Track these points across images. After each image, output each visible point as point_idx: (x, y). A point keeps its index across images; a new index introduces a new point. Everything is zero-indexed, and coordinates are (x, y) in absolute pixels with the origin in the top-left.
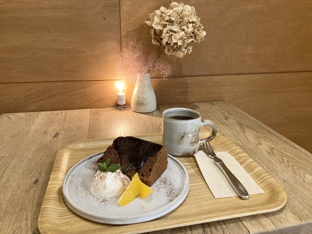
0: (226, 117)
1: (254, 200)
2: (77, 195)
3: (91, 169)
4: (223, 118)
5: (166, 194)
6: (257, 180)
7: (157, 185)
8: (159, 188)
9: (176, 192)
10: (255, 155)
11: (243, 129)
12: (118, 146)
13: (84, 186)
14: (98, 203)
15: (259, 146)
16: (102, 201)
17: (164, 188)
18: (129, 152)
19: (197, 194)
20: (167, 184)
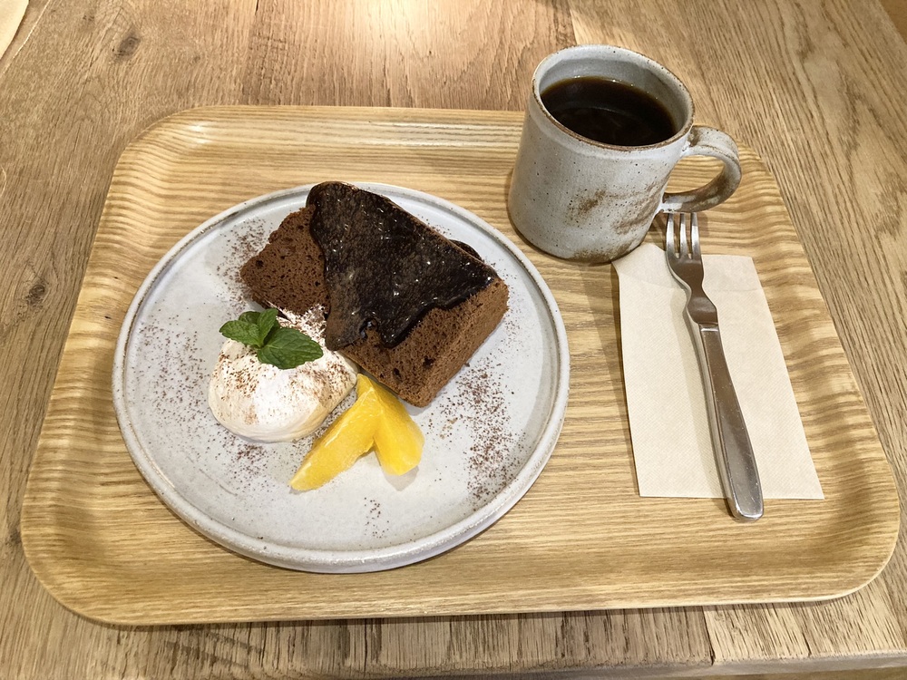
0: (808, 41)
1: (774, 525)
2: (163, 406)
3: (226, 274)
4: (793, 46)
5: (472, 454)
6: (815, 429)
7: (445, 402)
8: (451, 418)
9: (505, 454)
10: (852, 287)
11: (855, 127)
12: (322, 226)
13: (189, 364)
14: (228, 461)
15: (886, 239)
16: (243, 448)
17: (467, 422)
18: (360, 263)
19: (580, 461)
20: (483, 405)
